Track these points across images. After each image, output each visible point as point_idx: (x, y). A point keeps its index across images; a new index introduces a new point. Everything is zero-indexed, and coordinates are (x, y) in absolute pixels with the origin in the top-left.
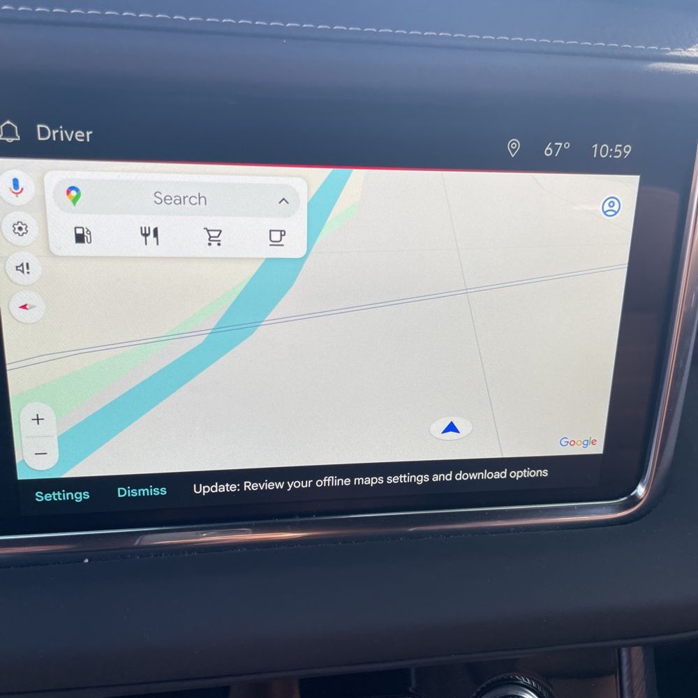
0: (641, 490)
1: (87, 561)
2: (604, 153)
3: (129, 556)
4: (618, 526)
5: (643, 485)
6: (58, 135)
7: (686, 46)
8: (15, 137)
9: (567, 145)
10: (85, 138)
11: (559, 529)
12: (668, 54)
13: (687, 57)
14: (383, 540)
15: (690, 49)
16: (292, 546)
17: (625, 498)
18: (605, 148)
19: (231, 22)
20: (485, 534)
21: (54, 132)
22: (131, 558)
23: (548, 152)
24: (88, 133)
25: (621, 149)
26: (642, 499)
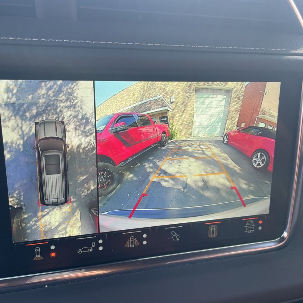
0: (285, 234)
1: (47, 286)
3: (66, 282)
4: (277, 251)
5: (286, 232)
7: (296, 49)
11: (253, 254)
12: (290, 52)
13: (298, 53)
14: (179, 265)
15: (298, 50)
16: (140, 271)
17: (279, 238)
19: (111, 43)
20: (223, 259)
22: (67, 283)
26: (286, 238)
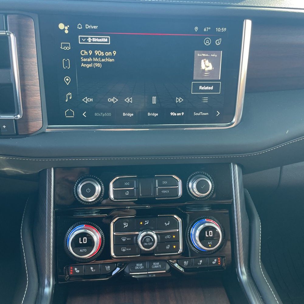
2: (219, 30)
6: (90, 27)
8: (81, 27)
9: (210, 28)
10: (96, 28)
18: (219, 29)
21: (90, 26)
23: (205, 30)
24: (97, 27)
25: (224, 29)
